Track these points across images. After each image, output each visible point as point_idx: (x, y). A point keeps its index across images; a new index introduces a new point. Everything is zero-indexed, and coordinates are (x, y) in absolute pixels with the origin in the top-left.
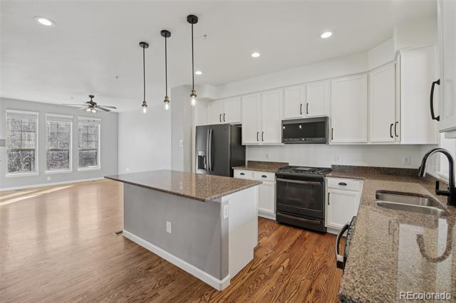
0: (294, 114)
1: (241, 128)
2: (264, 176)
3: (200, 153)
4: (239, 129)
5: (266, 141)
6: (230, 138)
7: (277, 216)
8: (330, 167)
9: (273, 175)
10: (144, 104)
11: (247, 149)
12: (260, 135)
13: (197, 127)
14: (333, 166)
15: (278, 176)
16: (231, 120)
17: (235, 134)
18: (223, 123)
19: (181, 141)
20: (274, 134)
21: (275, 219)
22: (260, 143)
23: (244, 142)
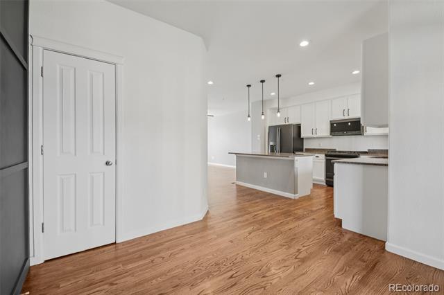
0: (339, 116)
1: (300, 127)
2: (317, 157)
3: (271, 143)
4: (299, 127)
5: (319, 134)
6: (293, 133)
7: (327, 181)
8: (367, 151)
9: (324, 155)
10: (249, 116)
11: (304, 141)
12: (314, 131)
13: (270, 127)
14: (369, 150)
15: (326, 156)
16: (293, 121)
17: (296, 130)
18: (287, 123)
19: (259, 136)
20: (325, 130)
21: (325, 184)
22: (315, 136)
23: (303, 135)
